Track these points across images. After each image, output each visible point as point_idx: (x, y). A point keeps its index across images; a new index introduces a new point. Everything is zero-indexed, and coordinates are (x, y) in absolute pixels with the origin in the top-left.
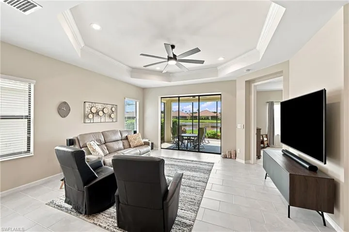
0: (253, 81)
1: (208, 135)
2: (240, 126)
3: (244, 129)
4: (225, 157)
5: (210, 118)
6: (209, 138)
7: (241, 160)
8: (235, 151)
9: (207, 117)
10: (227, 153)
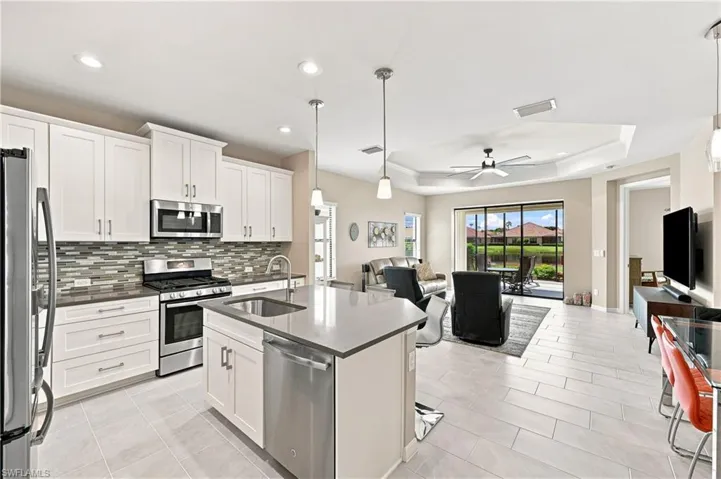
0: (624, 181)
1: (536, 273)
2: (599, 253)
3: (606, 259)
4: (571, 303)
5: (539, 241)
6: (539, 278)
7: (599, 307)
8: (590, 293)
9: (533, 238)
10: (574, 296)
